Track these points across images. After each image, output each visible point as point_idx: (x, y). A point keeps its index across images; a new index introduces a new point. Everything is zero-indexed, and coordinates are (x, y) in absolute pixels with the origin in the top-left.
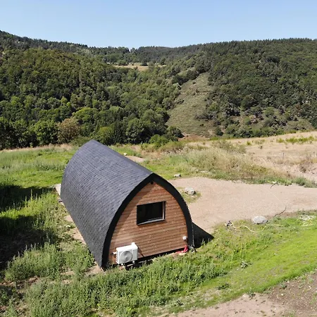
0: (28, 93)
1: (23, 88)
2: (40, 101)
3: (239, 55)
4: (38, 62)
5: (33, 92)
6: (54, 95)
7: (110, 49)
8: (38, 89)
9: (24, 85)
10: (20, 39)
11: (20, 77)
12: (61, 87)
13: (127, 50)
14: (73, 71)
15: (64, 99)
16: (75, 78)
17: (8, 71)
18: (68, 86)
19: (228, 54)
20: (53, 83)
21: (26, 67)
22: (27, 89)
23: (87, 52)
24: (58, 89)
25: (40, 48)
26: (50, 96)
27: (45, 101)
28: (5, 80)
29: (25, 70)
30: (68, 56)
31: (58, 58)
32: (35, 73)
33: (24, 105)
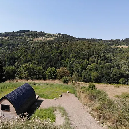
0: (72, 57)
1: (71, 56)
2: (76, 61)
4: (79, 46)
5: (74, 57)
6: (82, 58)
7: (112, 40)
8: (77, 56)
9: (72, 55)
10: (76, 38)
11: (71, 52)
12: (86, 55)
13: (119, 40)
15: (86, 60)
16: (92, 52)
17: (67, 49)
18: (89, 55)
20: (83, 54)
22: (73, 56)
23: (102, 42)
24: (84, 56)
27: (78, 61)
28: (65, 53)
29: (73, 49)
30: (91, 43)
31: (87, 44)
32: (77, 50)
33: (70, 62)
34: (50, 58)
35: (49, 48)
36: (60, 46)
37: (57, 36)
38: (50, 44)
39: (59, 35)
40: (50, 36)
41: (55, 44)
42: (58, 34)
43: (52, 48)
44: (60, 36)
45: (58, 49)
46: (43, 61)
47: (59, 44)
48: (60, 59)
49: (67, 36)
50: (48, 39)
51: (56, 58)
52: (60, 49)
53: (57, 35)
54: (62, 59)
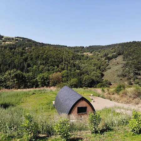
0: (41, 64)
1: (39, 62)
2: (46, 68)
3: (137, 47)
4: (46, 52)
5: (43, 64)
6: (52, 65)
7: (76, 47)
8: (45, 62)
9: (40, 61)
10: (40, 43)
11: (38, 58)
12: (55, 62)
13: (83, 47)
14: (61, 55)
15: (56, 67)
16: (61, 58)
17: (34, 55)
18: (58, 62)
19: (132, 47)
20: (52, 60)
21: (41, 54)
22: (41, 62)
23: (67, 49)
24: (54, 63)
25: (47, 46)
26: (50, 66)
27: (48, 68)
28: (32, 59)
29: (40, 55)
30: (59, 49)
31: (55, 50)
32: (44, 56)
33: (39, 69)
34: (13, 65)
35: (11, 54)
36: (23, 51)
37: (17, 40)
38: (11, 49)
39: (19, 39)
40: (9, 39)
41: (17, 48)
42: (18, 37)
43: (14, 54)
44: (21, 40)
45: (22, 54)
46: (5, 68)
47: (23, 49)
48: (26, 66)
49: (29, 40)
50: (7, 43)
51: (21, 65)
52: (24, 54)
53: (16, 38)
54: (29, 66)
